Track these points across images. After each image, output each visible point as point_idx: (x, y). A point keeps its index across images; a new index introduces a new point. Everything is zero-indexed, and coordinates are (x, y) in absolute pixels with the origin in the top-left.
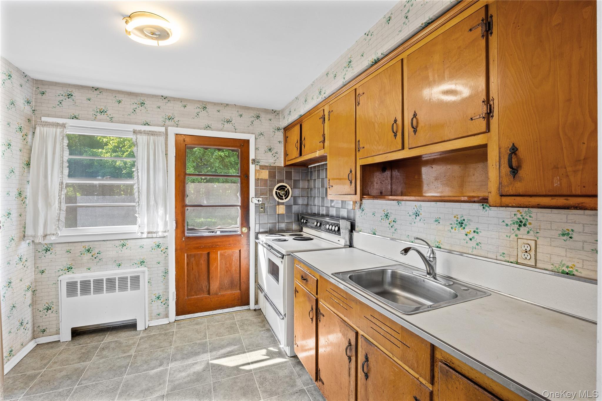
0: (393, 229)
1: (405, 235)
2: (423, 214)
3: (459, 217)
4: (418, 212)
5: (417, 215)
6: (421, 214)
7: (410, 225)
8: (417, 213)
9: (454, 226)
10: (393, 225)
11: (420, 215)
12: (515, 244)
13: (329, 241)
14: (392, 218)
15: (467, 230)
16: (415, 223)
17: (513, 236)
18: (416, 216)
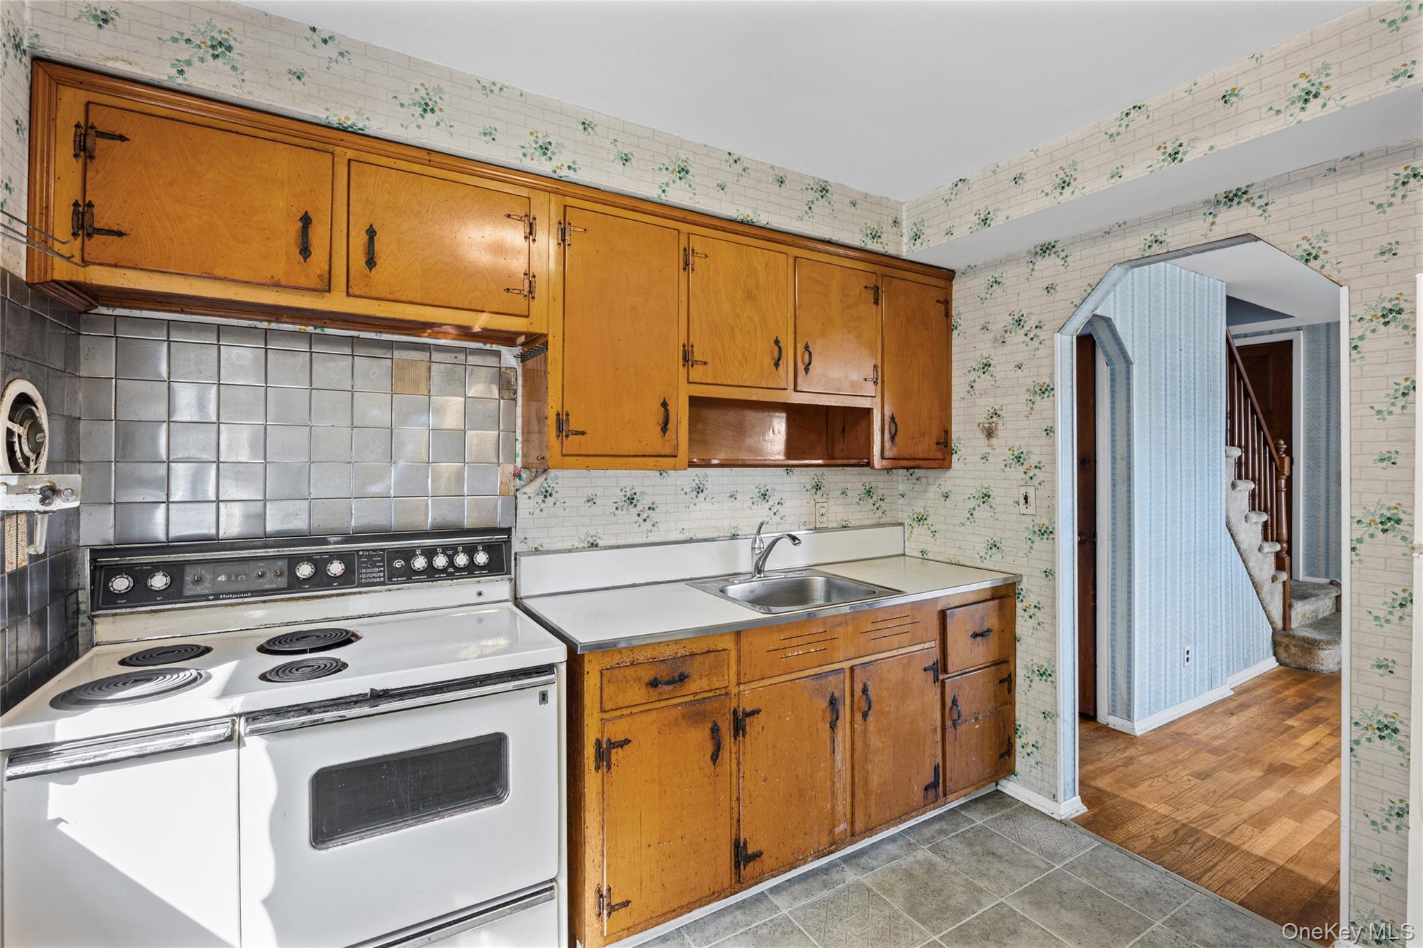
0: (649, 524)
1: (677, 529)
2: (710, 488)
3: (762, 487)
4: (701, 486)
5: (699, 490)
6: (707, 489)
7: (687, 510)
8: (699, 488)
9: (756, 500)
10: (648, 517)
11: (705, 491)
12: (813, 509)
13: (382, 614)
14: (644, 503)
15: (771, 503)
16: (695, 504)
17: (812, 502)
18: (698, 492)
